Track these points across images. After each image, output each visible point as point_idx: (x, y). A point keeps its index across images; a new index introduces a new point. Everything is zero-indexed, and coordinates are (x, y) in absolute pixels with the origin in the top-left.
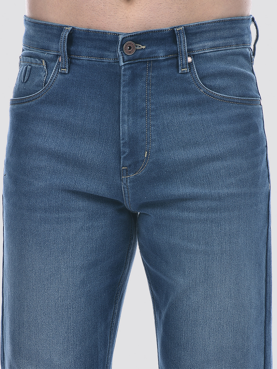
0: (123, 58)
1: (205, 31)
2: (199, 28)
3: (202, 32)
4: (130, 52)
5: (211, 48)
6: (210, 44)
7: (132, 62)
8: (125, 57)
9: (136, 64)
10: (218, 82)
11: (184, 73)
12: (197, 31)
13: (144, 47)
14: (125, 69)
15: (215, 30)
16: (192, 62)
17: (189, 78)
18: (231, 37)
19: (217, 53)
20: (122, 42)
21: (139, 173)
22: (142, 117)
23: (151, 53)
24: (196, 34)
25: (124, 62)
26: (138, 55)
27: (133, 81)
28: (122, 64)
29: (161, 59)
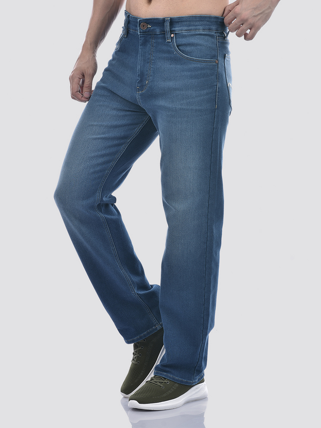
0: (140, 31)
1: (184, 21)
2: (180, 19)
3: (182, 21)
4: (144, 28)
5: (186, 30)
6: (185, 28)
7: (145, 33)
8: (141, 30)
9: (147, 35)
10: (188, 49)
11: (168, 42)
12: (179, 21)
13: (150, 26)
14: (140, 36)
15: (190, 21)
16: (174, 37)
17: (171, 45)
18: (200, 25)
19: (189, 33)
20: (139, 22)
21: (143, 92)
22: (148, 62)
23: (153, 30)
24: (178, 22)
25: (140, 33)
26: (147, 30)
27: (145, 43)
28: (139, 34)
29: (157, 33)
